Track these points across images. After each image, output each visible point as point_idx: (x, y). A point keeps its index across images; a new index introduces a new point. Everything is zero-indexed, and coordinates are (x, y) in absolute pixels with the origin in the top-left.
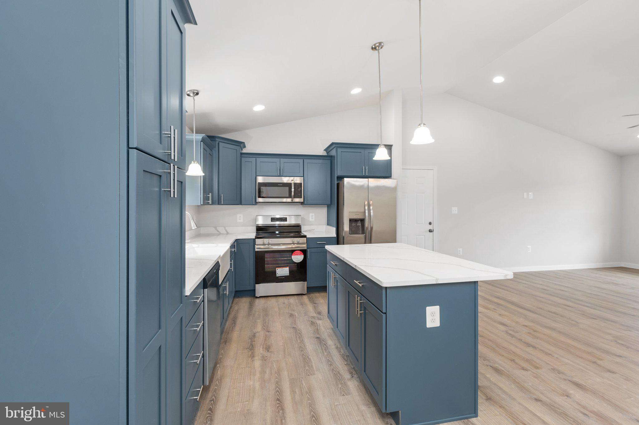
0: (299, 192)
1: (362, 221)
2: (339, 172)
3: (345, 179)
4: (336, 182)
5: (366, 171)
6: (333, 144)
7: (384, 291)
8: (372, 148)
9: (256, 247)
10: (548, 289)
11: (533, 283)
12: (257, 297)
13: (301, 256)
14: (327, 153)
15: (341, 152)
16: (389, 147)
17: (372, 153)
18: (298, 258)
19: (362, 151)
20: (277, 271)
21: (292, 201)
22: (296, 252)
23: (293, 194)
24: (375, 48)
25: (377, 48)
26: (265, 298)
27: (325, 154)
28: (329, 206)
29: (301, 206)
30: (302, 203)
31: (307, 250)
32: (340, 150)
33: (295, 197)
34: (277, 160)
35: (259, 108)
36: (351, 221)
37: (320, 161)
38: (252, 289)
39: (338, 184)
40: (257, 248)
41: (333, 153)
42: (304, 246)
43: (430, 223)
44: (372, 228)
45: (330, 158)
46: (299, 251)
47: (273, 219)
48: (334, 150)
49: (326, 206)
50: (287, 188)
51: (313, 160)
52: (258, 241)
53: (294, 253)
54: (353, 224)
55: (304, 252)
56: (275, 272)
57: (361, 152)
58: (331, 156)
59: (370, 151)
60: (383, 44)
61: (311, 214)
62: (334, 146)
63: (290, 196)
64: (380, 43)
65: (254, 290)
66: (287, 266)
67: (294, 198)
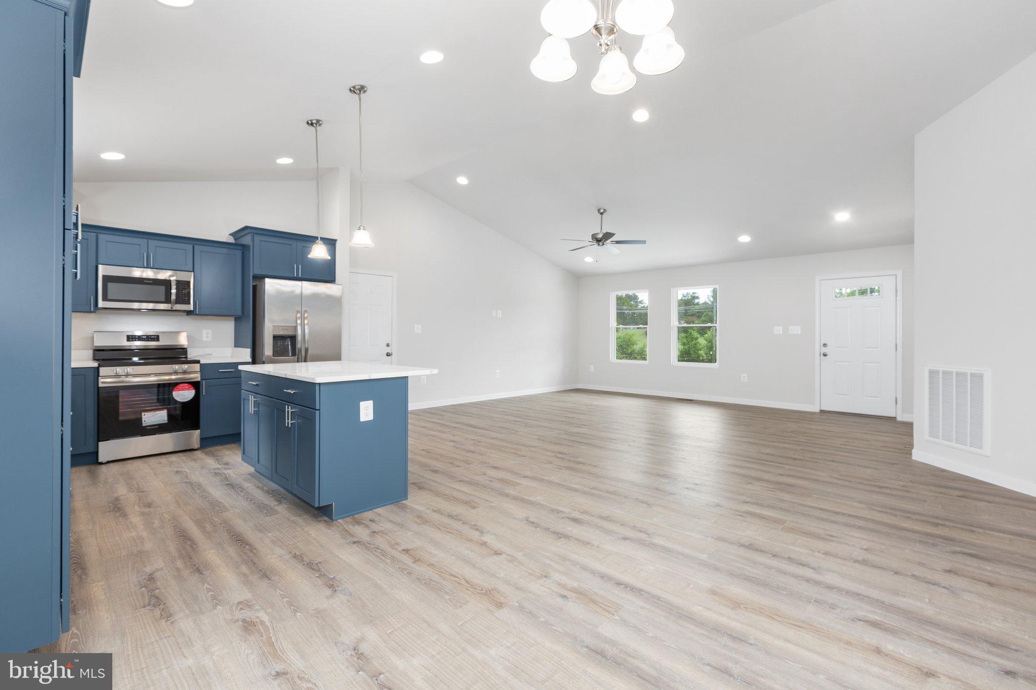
0: (185, 295)
1: (293, 338)
2: (255, 269)
3: (267, 280)
4: (252, 284)
5: (298, 270)
6: (246, 228)
7: (317, 388)
8: (307, 241)
9: (101, 380)
10: (507, 410)
11: (496, 408)
12: (101, 464)
13: (190, 391)
14: (235, 240)
15: (261, 240)
16: (331, 243)
17: (306, 247)
18: (184, 395)
19: (294, 243)
20: (143, 417)
21: (172, 308)
22: (181, 385)
23: (173, 297)
24: (312, 124)
25: (315, 125)
26: (120, 463)
27: (231, 240)
28: (237, 319)
29: (187, 317)
30: (189, 313)
31: (201, 383)
32: (257, 238)
33: (178, 301)
34: (143, 241)
35: (112, 156)
36: (276, 338)
37: (224, 251)
38: (92, 450)
39: (255, 287)
40: (103, 383)
41: (247, 240)
42: (197, 377)
43: (388, 345)
44: (307, 350)
45: (240, 248)
46: (187, 385)
47: (130, 338)
48: (249, 237)
49: (233, 318)
50: (163, 288)
51: (210, 247)
52: (103, 371)
53: (178, 387)
54: (280, 343)
55: (196, 385)
56: (140, 419)
57: (291, 245)
58: (243, 246)
59: (304, 244)
60: (321, 122)
61: (204, 332)
62: (248, 231)
63: (168, 300)
64: (318, 121)
65: (96, 453)
66: (165, 408)
67: (176, 303)
